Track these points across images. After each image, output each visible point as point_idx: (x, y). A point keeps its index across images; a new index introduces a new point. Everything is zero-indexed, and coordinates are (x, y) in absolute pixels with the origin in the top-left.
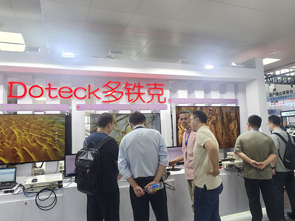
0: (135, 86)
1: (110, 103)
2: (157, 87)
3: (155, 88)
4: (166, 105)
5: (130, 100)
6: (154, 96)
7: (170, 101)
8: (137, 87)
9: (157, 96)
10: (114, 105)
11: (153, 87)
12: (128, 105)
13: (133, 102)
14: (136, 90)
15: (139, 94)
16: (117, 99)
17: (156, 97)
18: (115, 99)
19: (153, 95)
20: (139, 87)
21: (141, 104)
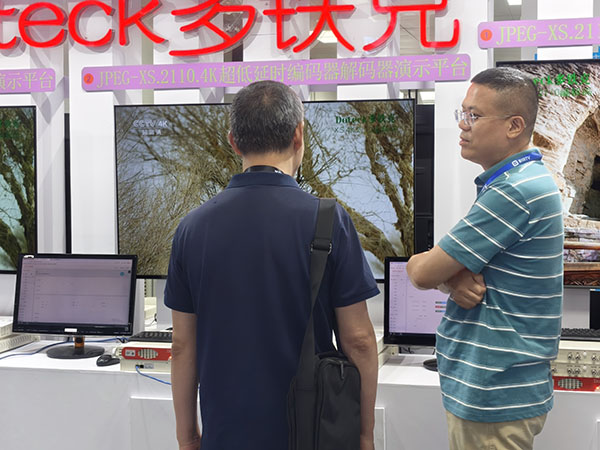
4: (466, 58)
5: (286, 38)
6: (402, 15)
7: (485, 35)
13: (296, 50)
15: (326, 13)
16: (229, 42)
19: (394, 11)
21: (339, 57)
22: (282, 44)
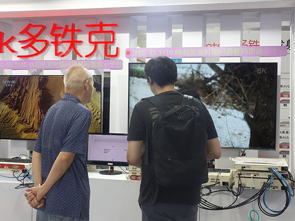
0: (66, 30)
1: (30, 58)
2: (105, 29)
3: (101, 31)
4: (121, 61)
6: (99, 45)
7: (128, 53)
8: (70, 30)
9: (104, 44)
10: (35, 61)
11: (98, 29)
12: (56, 61)
13: (62, 56)
14: (68, 37)
15: (73, 43)
16: (38, 53)
17: (101, 47)
18: (36, 52)
19: (96, 43)
20: (73, 31)
21: (77, 59)
22: (57, 54)
